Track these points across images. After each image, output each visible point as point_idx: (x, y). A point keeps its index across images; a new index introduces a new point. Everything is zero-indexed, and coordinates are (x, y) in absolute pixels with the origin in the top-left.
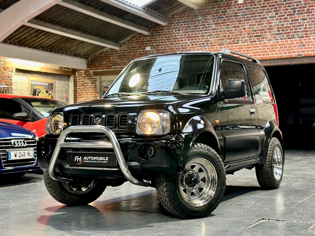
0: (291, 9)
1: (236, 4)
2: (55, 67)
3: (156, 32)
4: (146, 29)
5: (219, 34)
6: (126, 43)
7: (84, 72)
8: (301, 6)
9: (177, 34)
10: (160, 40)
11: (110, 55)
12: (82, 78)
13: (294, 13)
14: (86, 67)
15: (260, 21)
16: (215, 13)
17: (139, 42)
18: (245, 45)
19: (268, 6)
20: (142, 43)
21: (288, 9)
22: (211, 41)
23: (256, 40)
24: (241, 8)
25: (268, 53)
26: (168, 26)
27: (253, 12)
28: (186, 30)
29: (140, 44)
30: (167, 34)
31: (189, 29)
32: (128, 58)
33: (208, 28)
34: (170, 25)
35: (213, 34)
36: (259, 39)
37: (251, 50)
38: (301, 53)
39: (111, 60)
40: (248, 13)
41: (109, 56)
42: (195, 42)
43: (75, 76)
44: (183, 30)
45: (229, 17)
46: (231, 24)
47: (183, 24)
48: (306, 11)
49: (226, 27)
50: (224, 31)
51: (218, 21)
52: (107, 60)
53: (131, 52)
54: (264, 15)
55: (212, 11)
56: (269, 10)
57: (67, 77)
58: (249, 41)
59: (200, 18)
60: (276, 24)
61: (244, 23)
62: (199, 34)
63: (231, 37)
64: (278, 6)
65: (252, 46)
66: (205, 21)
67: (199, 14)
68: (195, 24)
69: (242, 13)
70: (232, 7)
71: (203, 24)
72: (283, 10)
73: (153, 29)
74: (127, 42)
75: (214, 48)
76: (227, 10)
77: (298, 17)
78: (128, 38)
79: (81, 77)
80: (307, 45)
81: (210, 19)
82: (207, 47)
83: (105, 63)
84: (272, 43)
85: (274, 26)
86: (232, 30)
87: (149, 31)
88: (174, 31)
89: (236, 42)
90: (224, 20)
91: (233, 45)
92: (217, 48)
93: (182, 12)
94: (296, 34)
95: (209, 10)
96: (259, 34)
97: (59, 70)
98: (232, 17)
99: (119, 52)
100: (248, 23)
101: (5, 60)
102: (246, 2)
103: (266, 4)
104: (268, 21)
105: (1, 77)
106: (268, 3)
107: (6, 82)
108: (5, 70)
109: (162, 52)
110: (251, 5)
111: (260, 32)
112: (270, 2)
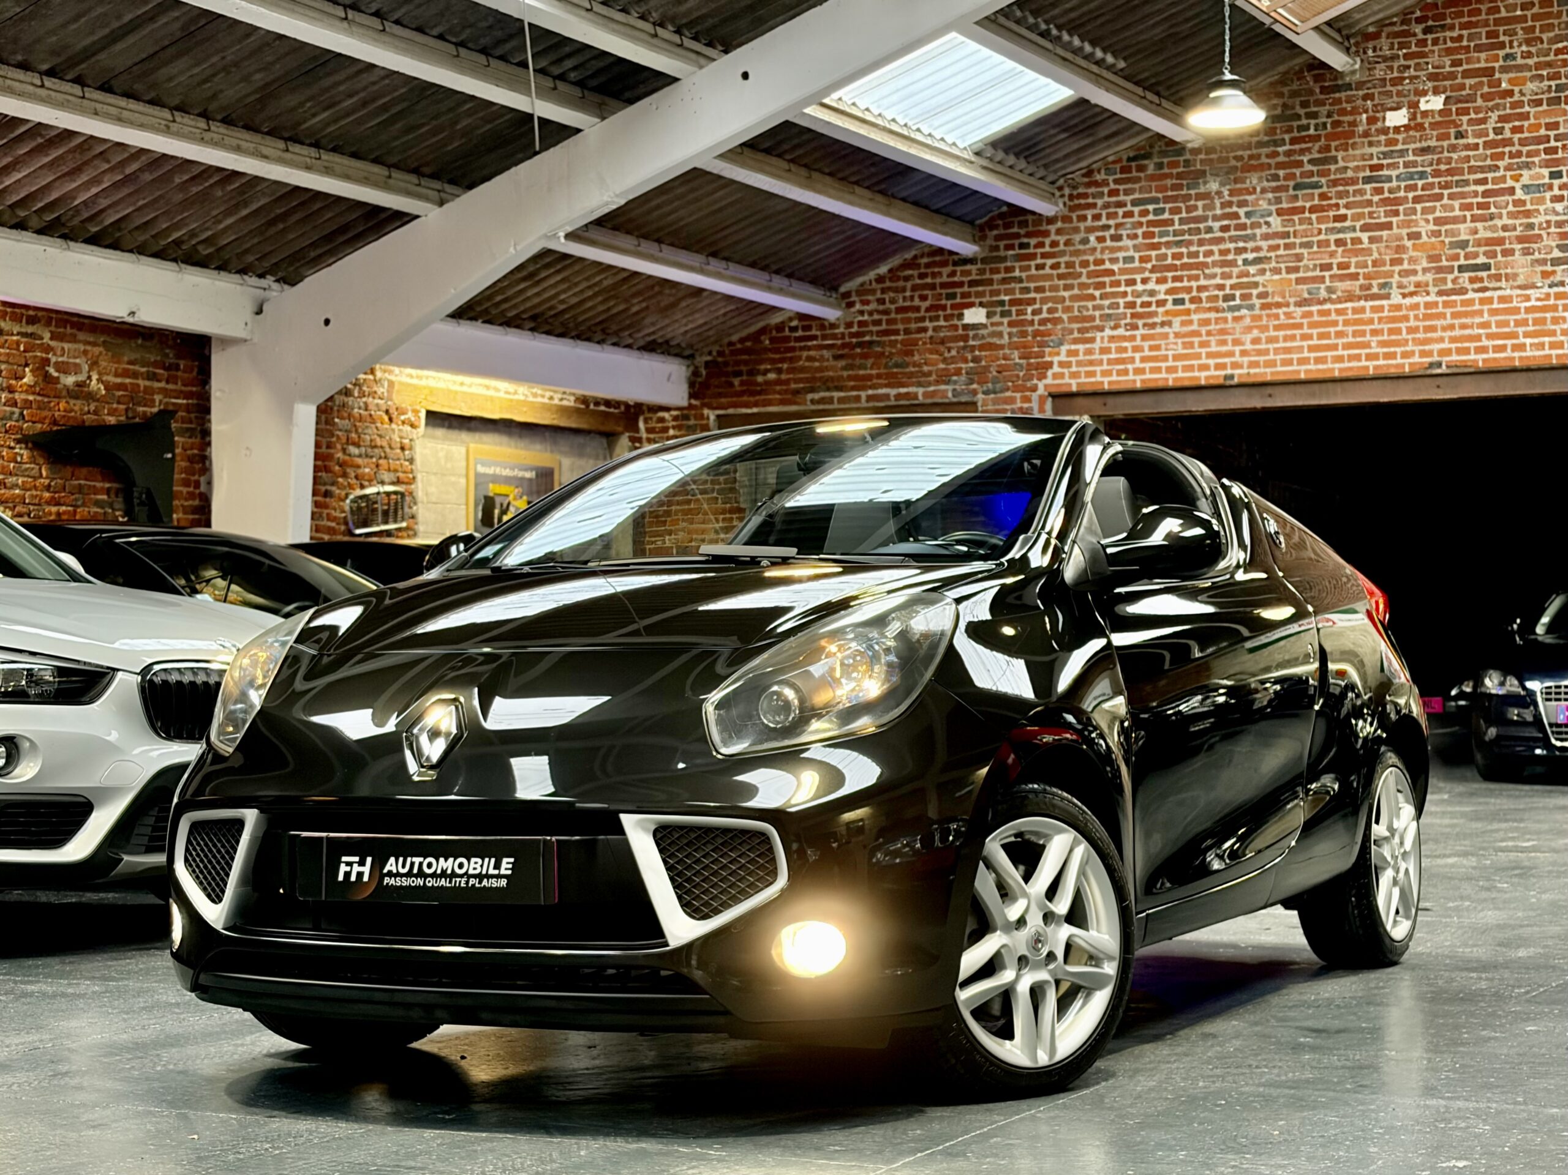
1: (1374, 128)
2: (561, 399)
3: (1009, 242)
4: (968, 229)
5: (1299, 258)
6: (873, 292)
7: (675, 418)
9: (1107, 256)
10: (1030, 279)
11: (798, 345)
14: (686, 395)
15: (1486, 206)
16: (1280, 166)
17: (933, 287)
18: (1416, 306)
19: (1516, 140)
20: (944, 291)
22: (1264, 286)
23: (1467, 285)
24: (1400, 147)
25: (1522, 340)
26: (1066, 219)
27: (1453, 165)
28: (1146, 235)
29: (939, 297)
30: (1062, 253)
31: (1162, 234)
32: (883, 354)
33: (1249, 232)
34: (1074, 216)
35: (1273, 254)
36: (1481, 280)
37: (1444, 329)
39: (803, 363)
40: (1428, 169)
41: (793, 349)
42: (1189, 290)
43: (636, 436)
44: (1135, 236)
45: (1347, 184)
46: (1353, 215)
47: (1136, 210)
49: (1331, 225)
50: (1320, 244)
51: (1294, 198)
52: (785, 366)
53: (896, 332)
54: (1503, 179)
55: (1268, 156)
56: (1524, 159)
57: (604, 441)
58: (1436, 289)
59: (1214, 186)
60: (1554, 218)
61: (1414, 211)
62: (1209, 253)
63: (1352, 270)
64: (1559, 144)
65: (1448, 311)
66: (1235, 199)
67: (1207, 168)
68: (1189, 210)
69: (1402, 170)
70: (1357, 140)
71: (1228, 210)
73: (995, 232)
74: (875, 285)
75: (1277, 316)
76: (1333, 153)
78: (883, 269)
81: (1259, 189)
82: (1244, 312)
84: (1538, 299)
85: (1545, 225)
86: (1357, 241)
87: (978, 237)
88: (1092, 238)
89: (1375, 290)
90: (1323, 197)
91: (1362, 303)
92: (1288, 315)
93: (1129, 159)
95: (1255, 151)
96: (1481, 260)
97: (577, 410)
98: (1360, 186)
99: (841, 330)
100: (1433, 210)
101: (392, 378)
102: (1419, 120)
103: (1507, 134)
104: (1516, 203)
105: (376, 451)
106: (1515, 130)
107: (396, 471)
108: (391, 420)
109: (1036, 334)
110: (1444, 137)
111: (1483, 249)
112: (1526, 124)
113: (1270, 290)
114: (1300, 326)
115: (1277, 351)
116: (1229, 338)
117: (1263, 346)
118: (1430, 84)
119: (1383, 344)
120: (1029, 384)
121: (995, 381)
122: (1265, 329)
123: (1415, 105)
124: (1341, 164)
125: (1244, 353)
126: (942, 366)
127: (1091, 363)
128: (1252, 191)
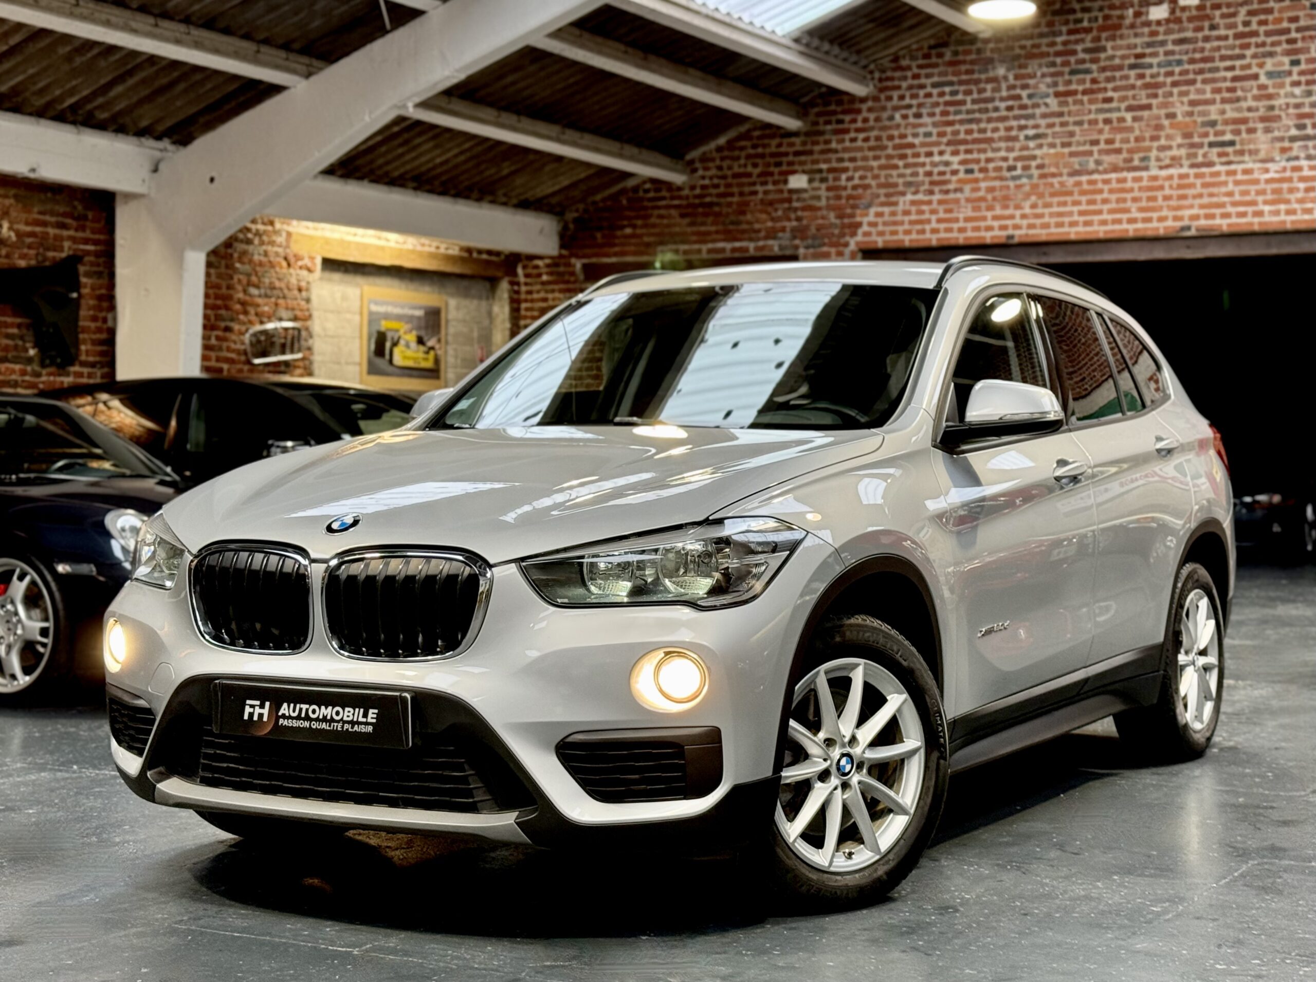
1: (1139, 21)
2: (447, 249)
3: (827, 118)
4: (792, 107)
5: (1072, 134)
6: (713, 160)
7: (548, 266)
9: (909, 131)
10: (845, 150)
11: (650, 204)
12: (538, 287)
14: (557, 246)
15: (1232, 90)
16: (1058, 54)
17: (762, 156)
18: (1170, 178)
19: (1261, 32)
20: (772, 160)
22: (1042, 158)
23: (1215, 159)
24: (1161, 38)
25: (1261, 207)
26: (876, 99)
27: (1207, 54)
28: (945, 113)
29: (768, 165)
30: (872, 129)
31: (957, 113)
32: (721, 213)
33: (1030, 111)
34: (882, 96)
35: (1049, 131)
36: (1226, 154)
37: (1195, 197)
39: (653, 220)
40: (1185, 58)
41: (646, 208)
42: (978, 161)
43: (516, 280)
44: (932, 115)
45: (1114, 70)
46: (1119, 97)
47: (935, 91)
49: (1100, 106)
50: (1090, 122)
51: (1069, 82)
52: (639, 222)
53: (732, 195)
54: (1249, 66)
55: (1047, 45)
56: (1268, 49)
57: (487, 285)
58: (1188, 163)
59: (1001, 71)
60: (1292, 101)
61: (1171, 94)
62: (995, 130)
63: (1117, 145)
64: (1299, 35)
65: (1198, 182)
66: (1018, 83)
67: (996, 56)
68: (980, 91)
69: (1162, 58)
70: (1125, 31)
71: (1013, 92)
73: (816, 110)
74: (715, 154)
75: (1052, 185)
76: (1103, 43)
78: (722, 141)
79: (536, 283)
81: (1039, 74)
82: (1024, 181)
83: (628, 231)
84: (1277, 172)
85: (1284, 107)
86: (1122, 120)
87: (801, 113)
88: (897, 116)
89: (1136, 163)
90: (1094, 81)
91: (1125, 174)
92: (1062, 184)
93: (931, 47)
95: (1037, 41)
96: (1228, 137)
97: (461, 260)
98: (1126, 72)
99: (686, 192)
100: (1186, 93)
101: (290, 229)
102: (1178, 13)
103: (1254, 26)
104: (1262, 87)
105: (276, 292)
106: (1262, 23)
107: (293, 309)
108: (289, 265)
109: (849, 197)
110: (1199, 29)
111: (1229, 128)
112: (1270, 18)
113: (1047, 161)
114: (1070, 193)
115: (1051, 215)
116: (1012, 204)
117: (1039, 211)
119: (1141, 210)
120: (842, 241)
121: (814, 237)
122: (1041, 196)
123: (1173, 2)
124: (1110, 52)
125: (1024, 216)
126: (770, 224)
127: (895, 223)
128: (1033, 76)
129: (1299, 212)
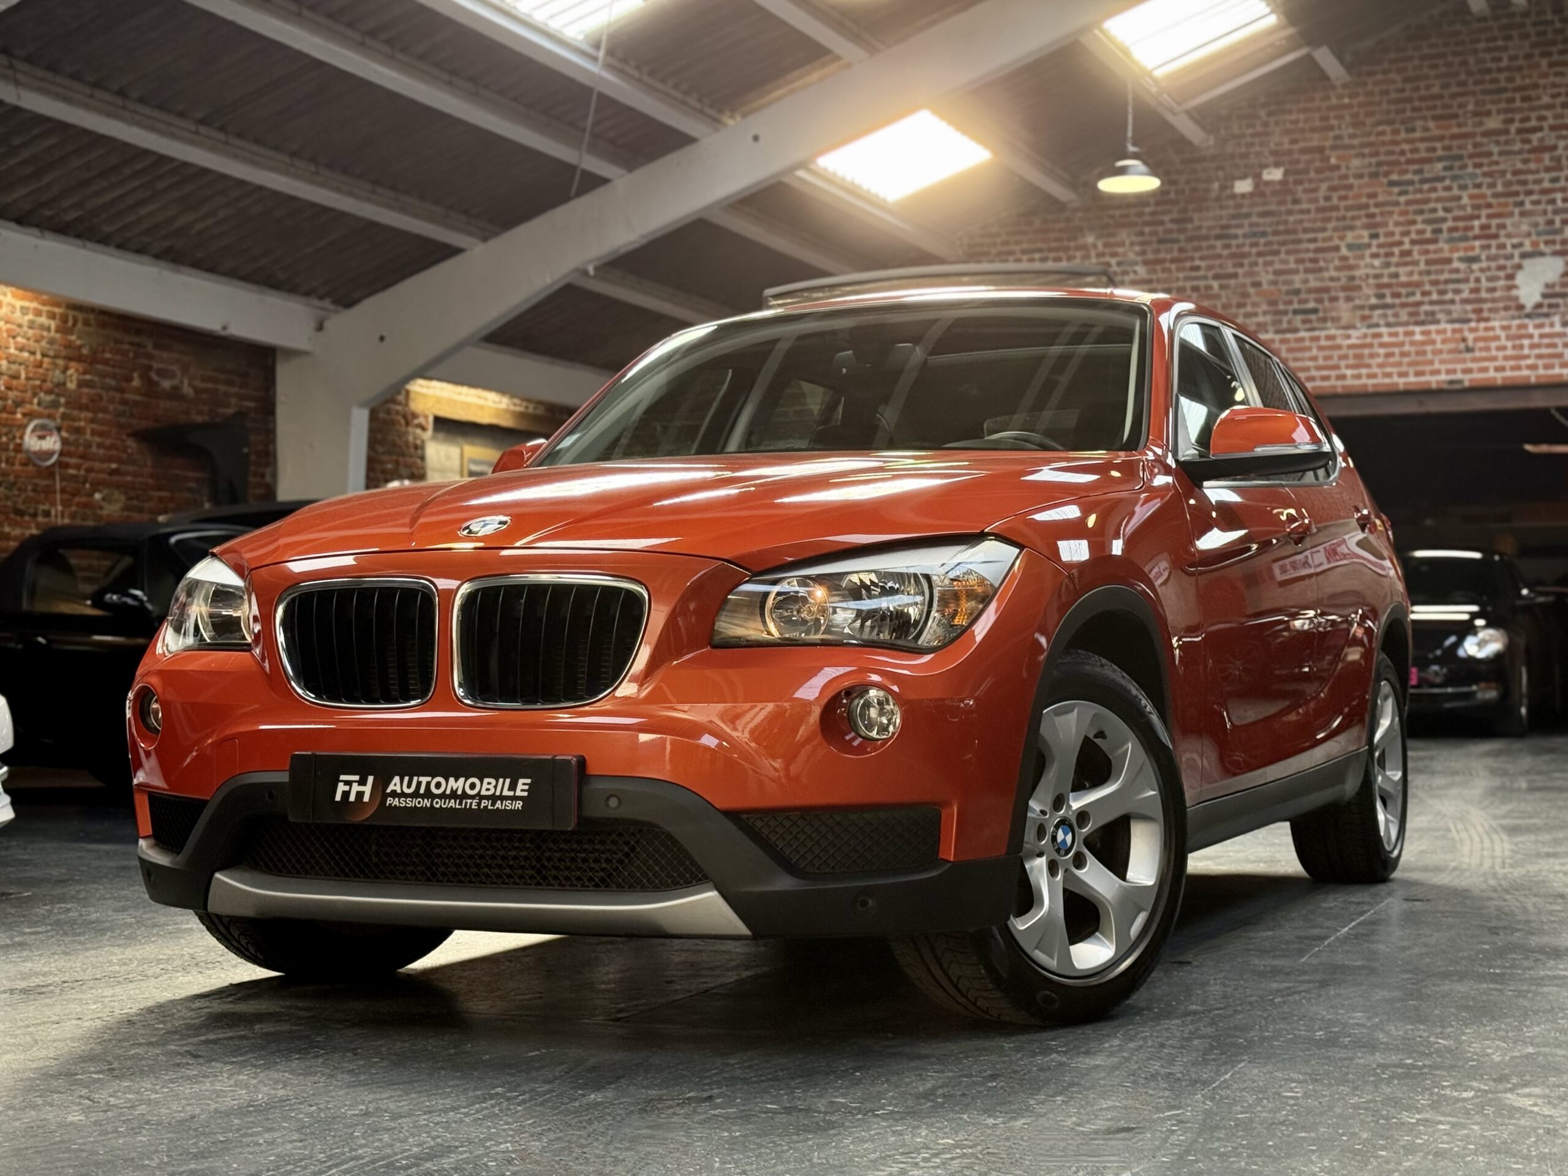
0: (1425, 222)
1: (1224, 194)
8: (1461, 213)
13: (1434, 236)
15: (1314, 261)
16: (1146, 223)
19: (1342, 207)
21: (1413, 222)
23: (1299, 325)
24: (1245, 210)
25: (1343, 371)
27: (1290, 226)
33: (1119, 277)
36: (1310, 321)
38: (1459, 376)
40: (1269, 229)
45: (1201, 240)
46: (1206, 266)
47: (1025, 257)
48: (1477, 231)
49: (1188, 273)
51: (1157, 251)
54: (1330, 239)
55: (1136, 215)
56: (1348, 223)
58: (1275, 328)
59: (1090, 239)
60: (1371, 271)
61: (1256, 264)
64: (1377, 210)
66: (1108, 251)
67: (1085, 224)
68: (1070, 258)
69: (1246, 229)
70: (1211, 204)
71: (1102, 259)
72: (1397, 224)
76: (1191, 214)
77: (1451, 251)
80: (1481, 349)
81: (1127, 243)
84: (1358, 338)
85: (1364, 277)
86: (1209, 287)
90: (1181, 250)
93: (1020, 214)
94: (1442, 311)
96: (1311, 305)
98: (1212, 242)
100: (1271, 263)
102: (1262, 187)
103: (1335, 201)
104: (1344, 258)
105: (397, 450)
106: (1342, 198)
107: (412, 469)
108: (407, 423)
110: (1281, 203)
111: (1312, 296)
112: (1350, 193)
118: (1271, 159)
123: (1257, 177)
124: (1197, 223)
128: (1122, 244)
129: (1380, 375)
